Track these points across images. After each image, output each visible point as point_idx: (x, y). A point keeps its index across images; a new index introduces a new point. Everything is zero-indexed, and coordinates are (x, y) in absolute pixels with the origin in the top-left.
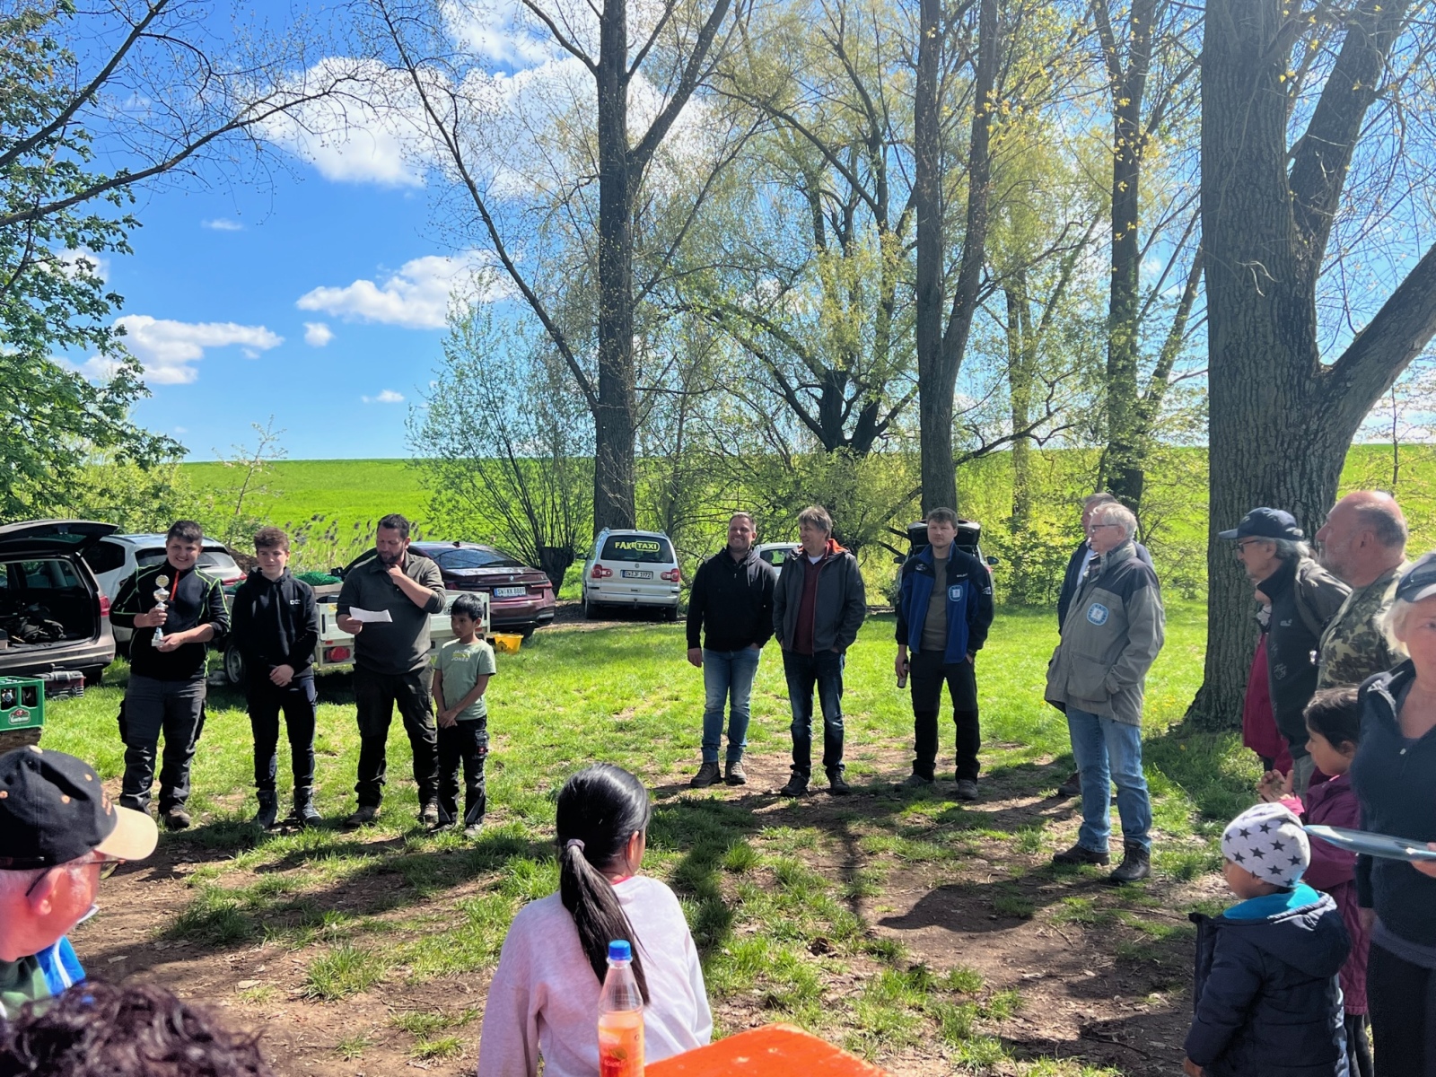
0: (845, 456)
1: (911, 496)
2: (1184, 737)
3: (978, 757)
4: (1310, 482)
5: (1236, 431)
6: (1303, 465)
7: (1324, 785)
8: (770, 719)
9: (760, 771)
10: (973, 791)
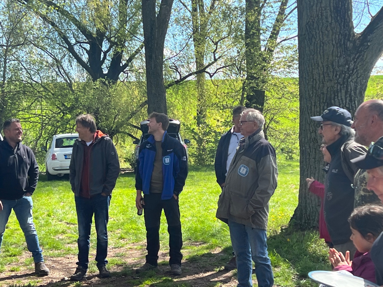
0: (104, 83)
1: (142, 106)
2: (289, 234)
3: (181, 251)
4: (351, 96)
5: (313, 69)
6: (347, 87)
7: (361, 257)
8: (64, 236)
9: (58, 267)
10: (179, 270)
